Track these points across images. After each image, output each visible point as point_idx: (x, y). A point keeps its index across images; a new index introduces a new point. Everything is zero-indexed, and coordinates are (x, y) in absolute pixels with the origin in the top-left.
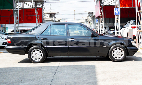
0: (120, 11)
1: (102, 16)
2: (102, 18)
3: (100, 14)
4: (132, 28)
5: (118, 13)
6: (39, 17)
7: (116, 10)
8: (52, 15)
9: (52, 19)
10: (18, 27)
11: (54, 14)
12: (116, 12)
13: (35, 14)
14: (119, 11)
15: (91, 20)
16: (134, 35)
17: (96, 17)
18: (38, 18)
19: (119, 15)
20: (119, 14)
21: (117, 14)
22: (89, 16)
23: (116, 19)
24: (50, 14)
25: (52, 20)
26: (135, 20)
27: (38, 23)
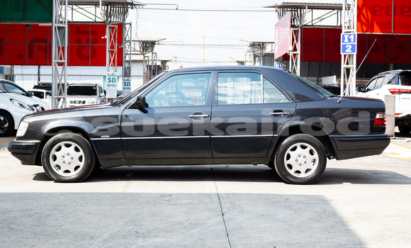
0: (356, 43)
1: (295, 55)
2: (294, 62)
3: (291, 48)
4: (392, 93)
5: (350, 47)
6: (116, 50)
7: (346, 40)
8: (148, 46)
9: (146, 58)
10: (61, 75)
11: (153, 43)
12: (344, 46)
13: (105, 39)
14: (354, 41)
16: (398, 114)
17: (276, 57)
18: (112, 53)
19: (355, 54)
20: (353, 50)
21: (347, 51)
22: (252, 53)
23: (344, 66)
24: (143, 42)
25: (146, 61)
26: (401, 70)
27: (112, 65)
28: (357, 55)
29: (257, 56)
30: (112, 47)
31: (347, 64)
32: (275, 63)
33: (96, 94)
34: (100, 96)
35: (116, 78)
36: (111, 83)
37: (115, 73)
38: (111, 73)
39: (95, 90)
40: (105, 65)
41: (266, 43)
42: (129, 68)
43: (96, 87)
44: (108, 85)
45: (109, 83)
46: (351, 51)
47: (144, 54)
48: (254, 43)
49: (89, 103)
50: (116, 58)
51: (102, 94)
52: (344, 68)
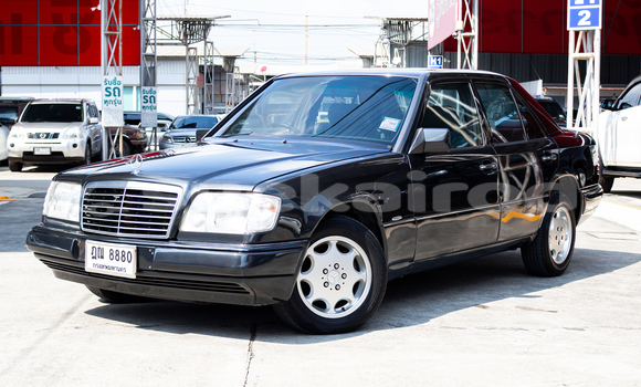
0: (600, 6)
1: (467, 39)
2: (467, 52)
3: (460, 25)
5: (588, 14)
6: (119, 33)
7: (579, 1)
8: (195, 27)
9: (192, 52)
11: (206, 24)
12: (575, 12)
13: (98, 12)
14: (596, 3)
15: (397, 60)
17: (430, 46)
18: (112, 38)
19: (598, 29)
20: (593, 21)
21: (582, 22)
22: (386, 40)
23: (573, 54)
24: (186, 21)
25: (195, 58)
27: (112, 65)
28: (603, 32)
29: (397, 46)
30: (112, 28)
31: (582, 50)
32: (429, 56)
33: (81, 120)
34: (89, 123)
35: (121, 87)
36: (112, 98)
37: (119, 78)
38: (110, 78)
39: (80, 112)
40: (98, 63)
41: (412, 20)
42: (153, 69)
43: (81, 105)
44: (106, 102)
45: (108, 99)
46: (589, 23)
47: (186, 45)
48: (390, 20)
49: (66, 137)
50: (120, 48)
51: (93, 120)
52: (575, 59)
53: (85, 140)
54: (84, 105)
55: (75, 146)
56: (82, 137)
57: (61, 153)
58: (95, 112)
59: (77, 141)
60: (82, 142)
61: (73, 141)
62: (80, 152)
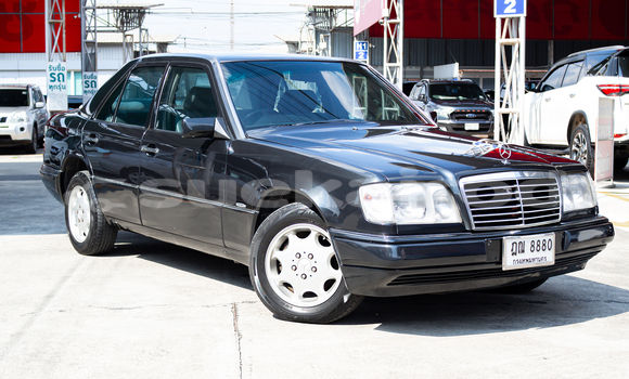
1: (393, 26)
2: (392, 37)
3: (386, 12)
4: (606, 92)
5: (514, 2)
6: (63, 21)
8: (131, 16)
9: (129, 39)
11: (141, 12)
12: (501, 1)
15: (323, 45)
16: (621, 136)
17: (356, 32)
18: (56, 26)
19: (523, 16)
20: (518, 9)
21: (507, 10)
22: (312, 27)
23: (500, 40)
24: (123, 9)
25: (130, 45)
26: (621, 47)
27: (56, 51)
29: (322, 32)
30: (56, 16)
31: (507, 36)
32: (355, 41)
33: (27, 104)
34: (35, 107)
35: (65, 73)
36: (57, 83)
37: (63, 64)
38: (55, 64)
39: (26, 97)
40: (42, 50)
41: (336, 8)
42: (94, 55)
43: (27, 91)
44: (51, 87)
45: (53, 84)
46: (514, 11)
47: (124, 32)
48: (315, 8)
49: (13, 121)
50: (64, 36)
51: (39, 104)
52: (501, 44)
53: (32, 123)
54: (30, 90)
55: (22, 129)
56: (28, 120)
57: (9, 137)
58: (39, 97)
59: (25, 124)
60: (29, 126)
61: (20, 125)
62: (27, 136)
